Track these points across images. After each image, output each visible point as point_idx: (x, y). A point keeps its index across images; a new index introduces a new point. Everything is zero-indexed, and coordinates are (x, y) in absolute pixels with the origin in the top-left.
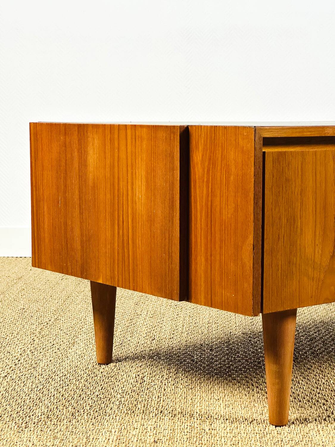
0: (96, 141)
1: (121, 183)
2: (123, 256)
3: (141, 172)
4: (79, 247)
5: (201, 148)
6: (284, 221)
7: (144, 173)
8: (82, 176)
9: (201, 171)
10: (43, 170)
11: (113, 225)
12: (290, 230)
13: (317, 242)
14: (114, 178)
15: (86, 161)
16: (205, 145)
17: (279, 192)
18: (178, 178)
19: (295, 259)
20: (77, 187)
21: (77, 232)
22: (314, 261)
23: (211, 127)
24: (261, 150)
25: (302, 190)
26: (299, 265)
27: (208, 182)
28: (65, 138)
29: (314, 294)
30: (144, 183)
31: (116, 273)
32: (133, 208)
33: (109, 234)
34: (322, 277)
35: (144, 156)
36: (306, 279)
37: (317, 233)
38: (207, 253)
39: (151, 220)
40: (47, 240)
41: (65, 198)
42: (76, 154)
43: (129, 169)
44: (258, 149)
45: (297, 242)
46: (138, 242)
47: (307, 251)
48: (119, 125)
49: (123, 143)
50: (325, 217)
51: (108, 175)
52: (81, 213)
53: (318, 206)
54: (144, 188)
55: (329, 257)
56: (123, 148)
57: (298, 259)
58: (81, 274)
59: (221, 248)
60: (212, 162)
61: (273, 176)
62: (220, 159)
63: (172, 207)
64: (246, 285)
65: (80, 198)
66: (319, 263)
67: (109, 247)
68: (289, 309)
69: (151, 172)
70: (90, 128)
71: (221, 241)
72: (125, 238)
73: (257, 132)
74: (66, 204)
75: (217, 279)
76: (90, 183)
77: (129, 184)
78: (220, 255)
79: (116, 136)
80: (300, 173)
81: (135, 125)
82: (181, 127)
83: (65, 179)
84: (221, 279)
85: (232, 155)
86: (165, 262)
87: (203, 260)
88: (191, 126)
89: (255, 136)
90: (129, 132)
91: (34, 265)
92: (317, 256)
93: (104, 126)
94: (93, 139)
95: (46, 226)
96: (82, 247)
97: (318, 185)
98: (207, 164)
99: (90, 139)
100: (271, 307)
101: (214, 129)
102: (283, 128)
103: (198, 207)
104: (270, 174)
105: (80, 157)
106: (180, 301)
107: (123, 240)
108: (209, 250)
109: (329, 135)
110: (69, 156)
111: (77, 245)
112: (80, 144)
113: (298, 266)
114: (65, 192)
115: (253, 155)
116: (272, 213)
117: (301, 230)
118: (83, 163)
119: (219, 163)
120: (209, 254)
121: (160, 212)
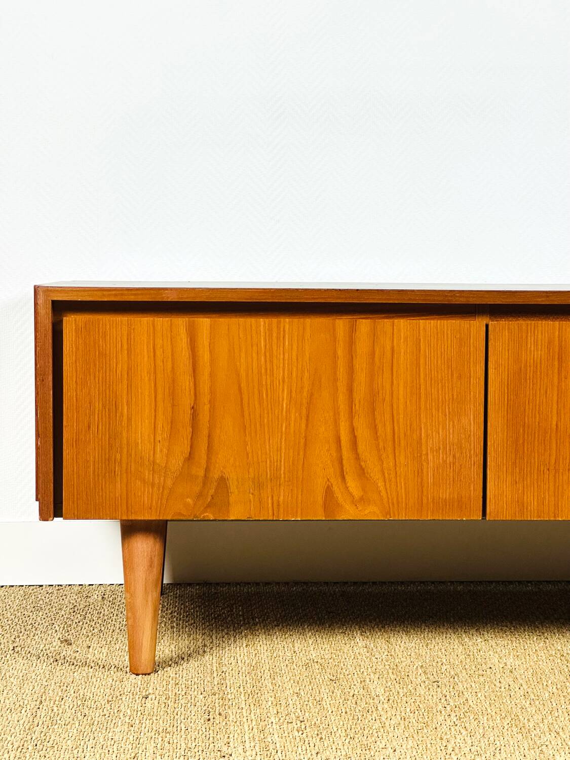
6: (98, 406)
12: (110, 418)
13: (159, 438)
17: (88, 369)
19: (118, 456)
22: (154, 462)
24: (49, 315)
25: (129, 369)
26: (126, 464)
34: (169, 483)
36: (138, 483)
37: (160, 426)
45: (121, 434)
47: (140, 448)
50: (173, 405)
53: (160, 391)
55: (183, 460)
57: (125, 456)
66: (163, 465)
80: (125, 347)
92: (158, 455)
97: (159, 363)
100: (76, 513)
104: (72, 345)
109: (169, 300)
113: (124, 466)
116: (76, 395)
117: (129, 420)
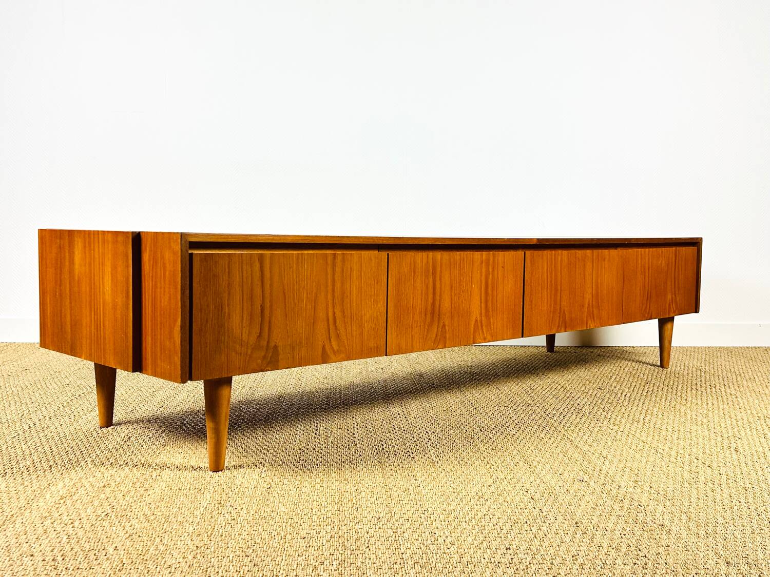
0: (80, 244)
1: (96, 278)
2: (97, 337)
3: (108, 269)
4: (70, 331)
5: (148, 249)
6: (212, 307)
7: (110, 270)
8: (71, 271)
9: (148, 268)
10: (46, 268)
11: (91, 311)
12: (218, 315)
13: (244, 325)
14: (91, 273)
15: (73, 260)
16: (151, 247)
17: (207, 285)
18: (131, 274)
19: (223, 338)
20: (68, 281)
21: (68, 319)
22: (242, 340)
23: (154, 232)
24: (188, 251)
25: (229, 284)
26: (227, 342)
27: (152, 277)
28: (60, 242)
29: (241, 366)
30: (110, 278)
31: (93, 351)
32: (103, 298)
33: (88, 319)
34: (249, 352)
35: (110, 256)
36: (234, 354)
37: (245, 318)
38: (152, 333)
39: (115, 307)
40: (49, 326)
41: (61, 290)
42: (67, 254)
43: (101, 266)
44: (184, 250)
45: (225, 324)
46: (107, 323)
47: (234, 332)
48: (94, 231)
49: (96, 245)
50: (252, 305)
51: (87, 270)
52: (71, 303)
54: (110, 281)
55: (256, 337)
56: (96, 250)
57: (226, 338)
58: (71, 352)
59: (161, 329)
60: (155, 262)
61: (201, 272)
62: (160, 259)
63: (127, 297)
64: (176, 358)
65: (70, 290)
66: (246, 341)
67: (88, 330)
68: (217, 377)
69: (114, 268)
70: (76, 233)
71: (161, 323)
72: (99, 323)
73: (183, 237)
74: (61, 295)
75: (159, 354)
76: (76, 278)
77: (101, 279)
78: (161, 335)
79: (92, 240)
80: (227, 270)
81: (104, 231)
82: (133, 233)
83: (60, 274)
84: (161, 354)
85: (168, 255)
86: (124, 341)
87: (150, 339)
88: (142, 232)
89: (181, 241)
90: (100, 236)
91: (41, 346)
92: (244, 336)
93: (84, 231)
94: (78, 242)
95: (48, 314)
96: (71, 330)
97: (245, 280)
98: (152, 262)
99: (76, 242)
101: (156, 234)
102: (208, 235)
103: (147, 297)
105: (70, 257)
106: (133, 372)
107: (97, 324)
108: (153, 331)
110: (63, 256)
111: (68, 329)
112: (69, 247)
113: (226, 344)
114: (60, 286)
115: (180, 255)
117: (229, 314)
118: (72, 262)
119: (159, 261)
120: (154, 334)
121: (120, 300)
